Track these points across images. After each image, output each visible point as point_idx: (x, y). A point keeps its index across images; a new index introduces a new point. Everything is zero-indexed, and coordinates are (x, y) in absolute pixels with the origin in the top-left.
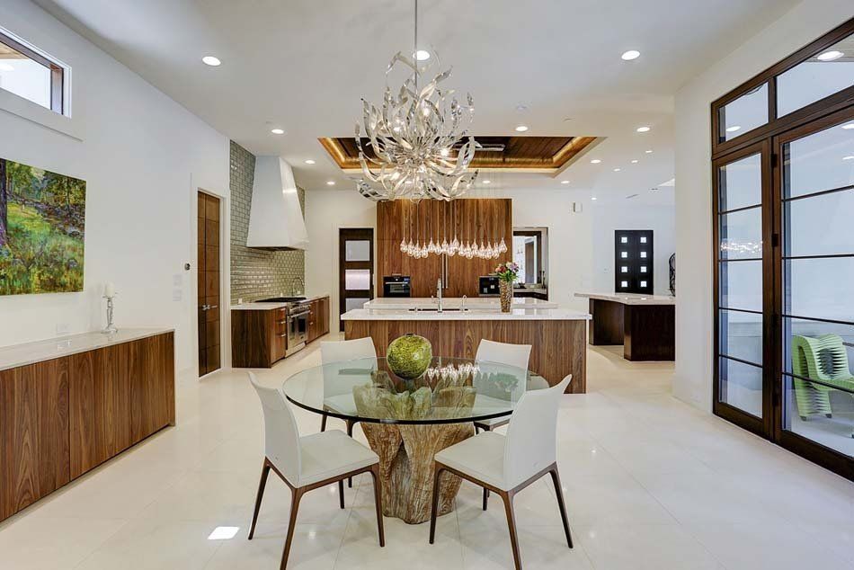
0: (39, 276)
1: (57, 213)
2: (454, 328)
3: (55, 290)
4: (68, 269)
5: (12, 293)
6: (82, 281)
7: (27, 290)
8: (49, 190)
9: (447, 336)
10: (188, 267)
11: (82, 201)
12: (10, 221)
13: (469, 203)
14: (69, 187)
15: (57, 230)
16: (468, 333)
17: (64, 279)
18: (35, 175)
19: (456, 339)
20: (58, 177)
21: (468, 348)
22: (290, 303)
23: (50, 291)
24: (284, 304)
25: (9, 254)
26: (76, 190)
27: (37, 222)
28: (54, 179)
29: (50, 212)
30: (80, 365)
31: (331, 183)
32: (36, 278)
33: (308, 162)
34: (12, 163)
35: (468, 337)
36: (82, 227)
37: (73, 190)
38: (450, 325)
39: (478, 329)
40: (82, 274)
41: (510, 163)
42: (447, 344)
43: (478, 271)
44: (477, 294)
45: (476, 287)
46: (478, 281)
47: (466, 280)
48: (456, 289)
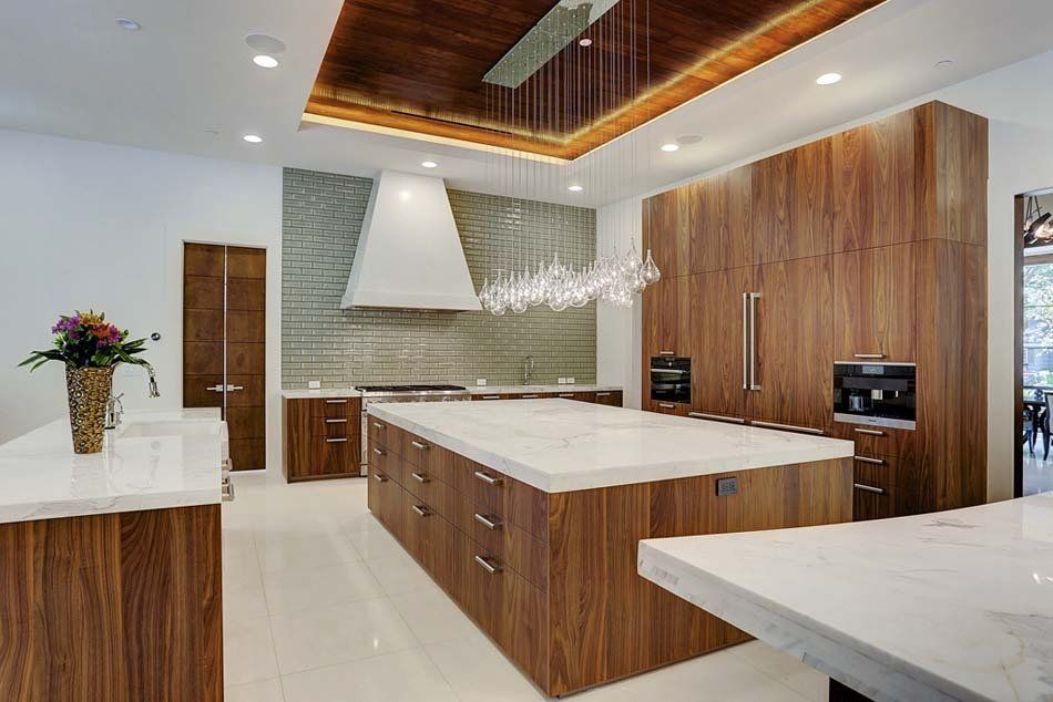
43: (830, 346)
44: (829, 412)
45: (826, 393)
46: (830, 374)
47: (800, 370)
48: (777, 395)
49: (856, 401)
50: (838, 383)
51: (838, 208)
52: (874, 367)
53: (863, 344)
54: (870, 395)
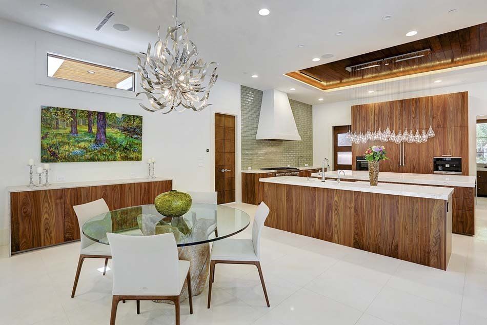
0: (120, 155)
1: (128, 130)
2: (326, 194)
3: (127, 160)
4: (134, 152)
5: (108, 161)
6: (141, 157)
7: (115, 160)
8: (124, 121)
9: (321, 198)
10: (208, 150)
11: (141, 124)
12: (107, 134)
13: (424, 100)
14: (134, 119)
15: (128, 137)
16: (336, 198)
17: (131, 156)
18: (118, 116)
19: (328, 201)
20: (129, 116)
21: (336, 209)
22: (276, 171)
23: (125, 160)
24: (273, 171)
25: (107, 147)
26: (137, 121)
27: (119, 134)
28: (128, 117)
29: (125, 130)
30: (113, 189)
31: (321, 99)
32: (119, 155)
33: (291, 89)
34: (108, 113)
35: (336, 201)
36: (141, 135)
37: (136, 120)
38: (323, 191)
39: (343, 196)
40: (141, 154)
41: (459, 61)
42: (321, 204)
43: (432, 153)
44: (432, 171)
45: (431, 166)
46: (432, 161)
47: (421, 159)
48: (412, 167)
49: (440, 168)
50: (435, 162)
51: (435, 116)
52: (448, 158)
53: (444, 152)
54: (445, 166)
